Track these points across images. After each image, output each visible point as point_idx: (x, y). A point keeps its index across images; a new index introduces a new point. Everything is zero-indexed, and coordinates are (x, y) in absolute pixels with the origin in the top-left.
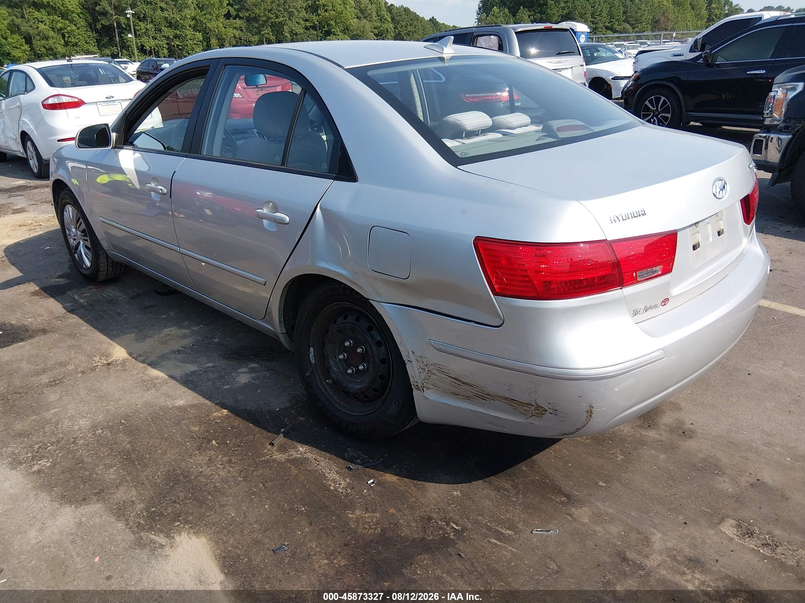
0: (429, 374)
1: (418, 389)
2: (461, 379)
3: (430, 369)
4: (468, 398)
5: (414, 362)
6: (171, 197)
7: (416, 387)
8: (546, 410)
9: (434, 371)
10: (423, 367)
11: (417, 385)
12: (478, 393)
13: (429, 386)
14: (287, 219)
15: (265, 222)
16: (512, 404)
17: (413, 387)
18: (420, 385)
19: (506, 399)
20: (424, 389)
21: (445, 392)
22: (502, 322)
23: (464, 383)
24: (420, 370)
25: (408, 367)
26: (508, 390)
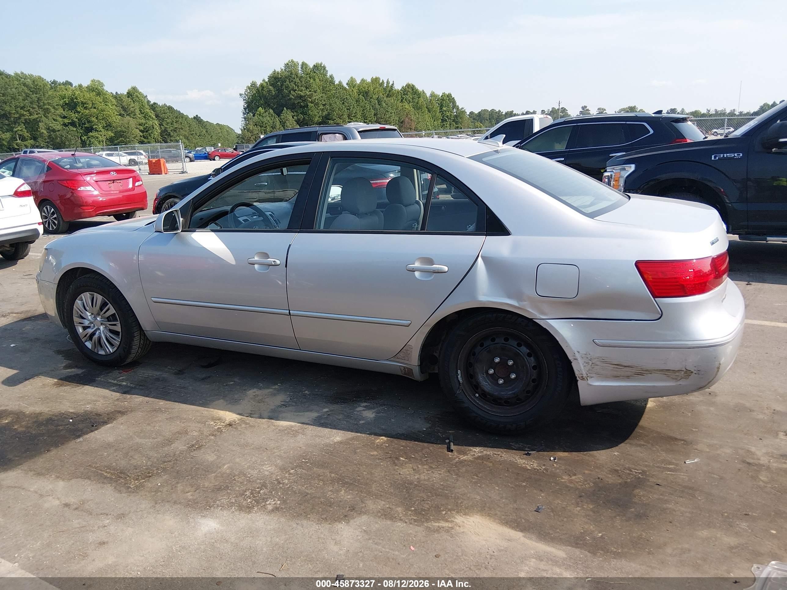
0: (592, 366)
1: (583, 379)
2: (622, 364)
3: (593, 362)
4: (628, 378)
5: (579, 359)
6: (286, 266)
7: (581, 378)
8: (692, 372)
9: (598, 363)
10: (587, 361)
11: (582, 377)
12: (637, 371)
13: (592, 375)
14: (446, 269)
15: (417, 274)
16: (667, 373)
17: (578, 379)
18: (585, 375)
19: (662, 370)
20: (588, 378)
21: (606, 377)
22: (660, 316)
23: (625, 366)
24: (585, 364)
25: (573, 364)
26: (664, 363)
